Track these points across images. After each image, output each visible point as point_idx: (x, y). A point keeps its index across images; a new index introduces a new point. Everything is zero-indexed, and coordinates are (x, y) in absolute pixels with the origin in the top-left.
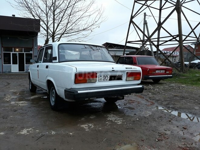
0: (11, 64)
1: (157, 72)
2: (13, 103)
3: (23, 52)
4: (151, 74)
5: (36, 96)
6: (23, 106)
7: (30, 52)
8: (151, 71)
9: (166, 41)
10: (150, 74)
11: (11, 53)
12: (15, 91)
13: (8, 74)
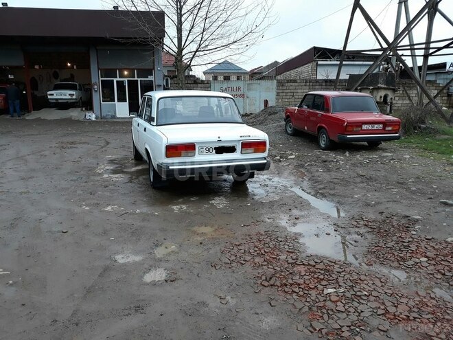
0: (114, 101)
1: (364, 127)
2: (105, 176)
3: (136, 79)
4: (351, 131)
5: (140, 168)
6: (118, 181)
7: (149, 77)
8: (352, 126)
9: (439, 49)
10: (348, 131)
11: (115, 80)
12: (114, 157)
13: (110, 120)
